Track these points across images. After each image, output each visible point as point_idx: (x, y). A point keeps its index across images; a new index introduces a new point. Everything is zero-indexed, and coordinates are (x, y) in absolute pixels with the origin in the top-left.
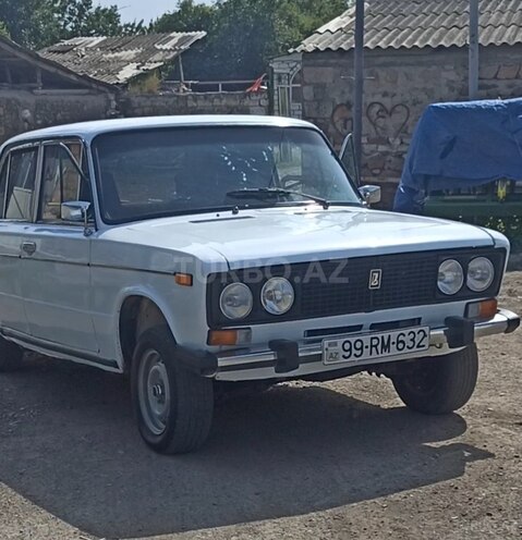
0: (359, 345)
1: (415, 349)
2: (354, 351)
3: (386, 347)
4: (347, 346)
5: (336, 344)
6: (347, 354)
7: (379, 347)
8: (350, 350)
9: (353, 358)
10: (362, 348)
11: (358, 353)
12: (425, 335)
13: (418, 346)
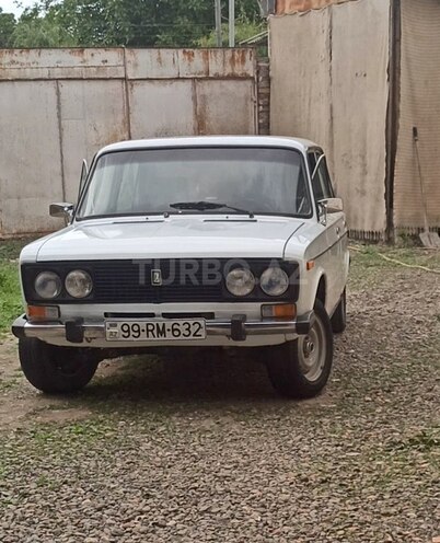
0: (136, 328)
1: (191, 337)
2: (132, 333)
3: (162, 332)
4: (126, 328)
5: (116, 325)
6: (126, 334)
7: (155, 331)
8: (128, 331)
9: (131, 338)
10: (139, 331)
11: (137, 334)
12: (200, 327)
13: (194, 335)
